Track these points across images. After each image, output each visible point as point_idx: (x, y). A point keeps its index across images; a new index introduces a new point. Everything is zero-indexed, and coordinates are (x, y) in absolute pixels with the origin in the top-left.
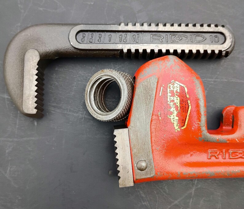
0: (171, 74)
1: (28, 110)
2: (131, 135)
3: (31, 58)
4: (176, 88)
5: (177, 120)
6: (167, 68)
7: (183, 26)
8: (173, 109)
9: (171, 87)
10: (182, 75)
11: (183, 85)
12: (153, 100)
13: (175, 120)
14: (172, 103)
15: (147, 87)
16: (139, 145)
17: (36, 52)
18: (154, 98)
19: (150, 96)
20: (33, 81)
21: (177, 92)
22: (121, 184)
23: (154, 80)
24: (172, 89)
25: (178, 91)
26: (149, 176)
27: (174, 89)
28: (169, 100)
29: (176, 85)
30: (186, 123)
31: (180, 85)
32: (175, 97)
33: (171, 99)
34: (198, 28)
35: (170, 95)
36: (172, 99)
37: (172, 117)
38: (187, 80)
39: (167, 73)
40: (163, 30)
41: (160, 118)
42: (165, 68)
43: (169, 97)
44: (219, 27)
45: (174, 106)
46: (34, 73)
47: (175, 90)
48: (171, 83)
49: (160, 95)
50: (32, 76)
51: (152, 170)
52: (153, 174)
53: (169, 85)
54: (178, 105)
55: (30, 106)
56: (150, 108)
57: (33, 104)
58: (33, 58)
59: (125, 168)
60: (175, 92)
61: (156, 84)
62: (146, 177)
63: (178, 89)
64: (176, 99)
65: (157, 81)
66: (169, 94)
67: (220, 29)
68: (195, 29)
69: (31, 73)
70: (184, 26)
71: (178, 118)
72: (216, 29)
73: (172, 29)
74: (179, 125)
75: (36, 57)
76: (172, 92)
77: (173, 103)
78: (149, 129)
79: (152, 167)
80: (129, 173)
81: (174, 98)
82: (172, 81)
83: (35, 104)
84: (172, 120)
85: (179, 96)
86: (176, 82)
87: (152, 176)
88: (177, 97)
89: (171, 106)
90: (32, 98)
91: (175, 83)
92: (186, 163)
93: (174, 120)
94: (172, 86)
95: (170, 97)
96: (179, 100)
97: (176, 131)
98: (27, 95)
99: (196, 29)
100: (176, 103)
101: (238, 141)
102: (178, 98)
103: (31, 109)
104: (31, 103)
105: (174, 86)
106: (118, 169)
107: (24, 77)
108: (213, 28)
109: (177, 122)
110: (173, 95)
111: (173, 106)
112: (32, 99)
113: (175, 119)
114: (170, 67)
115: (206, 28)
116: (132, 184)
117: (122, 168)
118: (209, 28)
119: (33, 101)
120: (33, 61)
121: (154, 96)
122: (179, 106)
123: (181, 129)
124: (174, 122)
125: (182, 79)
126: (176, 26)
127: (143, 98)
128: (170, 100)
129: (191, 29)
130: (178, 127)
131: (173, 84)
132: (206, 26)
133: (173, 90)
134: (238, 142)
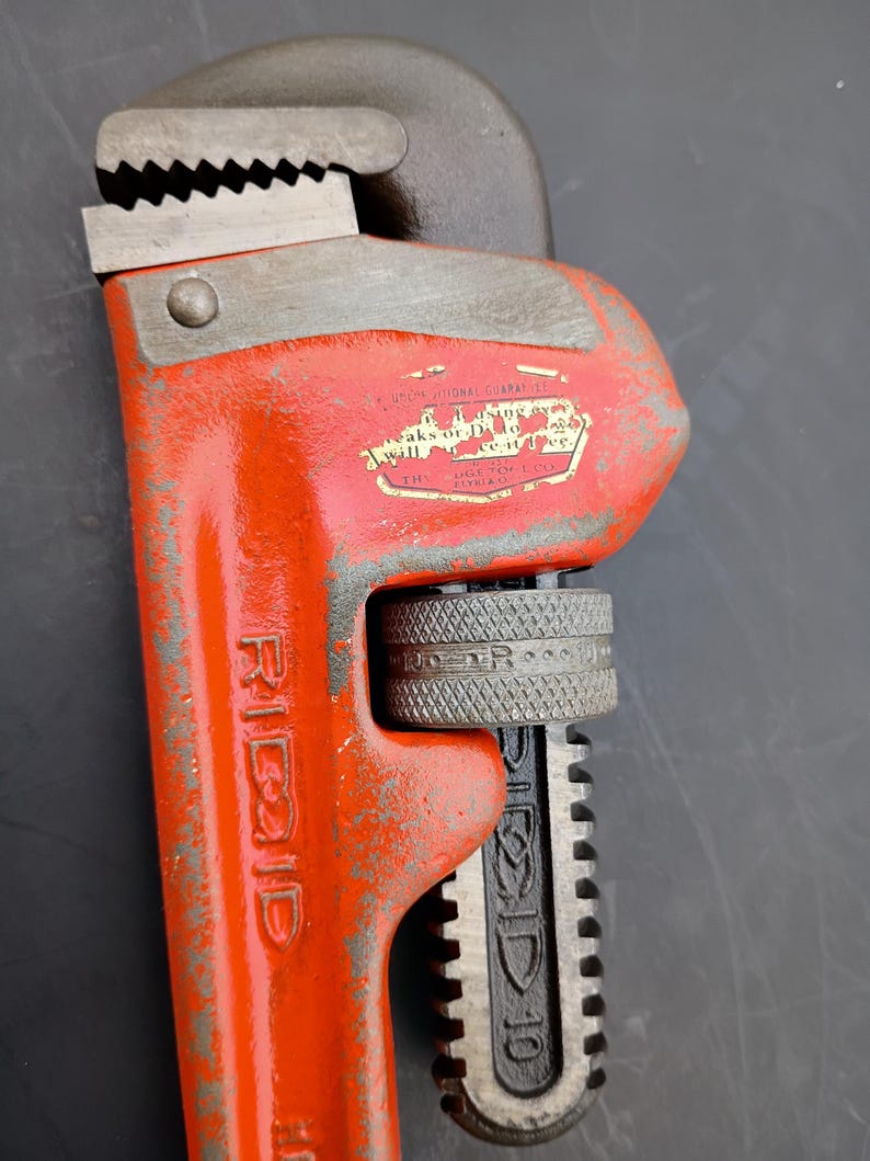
0: (616, 413)
1: (112, 132)
2: (329, 247)
3: (362, 135)
4: (559, 436)
5: (414, 455)
6: (640, 392)
7: (581, 869)
8: (462, 429)
9: (560, 414)
10: (619, 461)
11: (574, 465)
12: (498, 336)
13: (413, 444)
14: (488, 423)
15: (551, 307)
16: (289, 282)
17: (392, 157)
18: (507, 340)
19: (513, 321)
20: (250, 148)
21: (542, 441)
22: (100, 215)
23: (584, 333)
24: (553, 418)
25: (547, 449)
26: (143, 336)
27: (555, 429)
28: (503, 407)
29: (572, 435)
30: (405, 494)
31: (573, 452)
32: (517, 433)
33: (506, 419)
34: (573, 949)
35: (527, 414)
36: (508, 425)
37: (427, 428)
38: (601, 485)
39: (621, 392)
40: (551, 769)
41: (418, 374)
42: (638, 383)
43: (515, 406)
44: (586, 1059)
45: (477, 435)
46: (293, 150)
47: (549, 433)
48: (578, 412)
49: (521, 368)
50: (276, 144)
51: (172, 349)
52: (156, 358)
53: (568, 402)
54: (486, 452)
55: (132, 142)
56: (461, 322)
57: (141, 154)
58: (363, 143)
59: (175, 228)
60: (541, 433)
61: (568, 342)
62: (138, 326)
63: (557, 448)
64: (512, 441)
65: (579, 346)
66: (528, 407)
67: (578, 1066)
68: (571, 932)
69: (293, 137)
70: (581, 876)
71: (425, 457)
72: (573, 1047)
73: (559, 812)
74: (394, 462)
75: (370, 158)
76: (539, 420)
77: (491, 427)
78: (362, 324)
79: (188, 352)
80: (153, 249)
81: (515, 429)
82: (585, 416)
83: (144, 160)
84: (413, 430)
85: (525, 449)
86: (585, 437)
87: (148, 353)
88: (520, 445)
89: (476, 422)
90: (170, 147)
91: (579, 430)
92: (214, 525)
93: (416, 438)
94: (566, 417)
95: (515, 414)
96: (506, 452)
97: (366, 453)
98: (184, 124)
99: (568, 937)
100: (493, 443)
101: (340, 750)
102: (513, 447)
103: (117, 145)
104: (147, 142)
105: (567, 429)
106: (168, 199)
107: (271, 110)
108: (577, 1026)
109: (406, 454)
110: (527, 425)
111: (477, 430)
112: (165, 146)
113: (416, 442)
114: (647, 409)
115: (575, 989)
116: (99, 265)
117: (173, 213)
118: (579, 1009)
119: (158, 153)
120: (350, 144)
121: (516, 339)
122: (480, 454)
123: (374, 474)
124: (405, 439)
125: (602, 461)
126: (579, 833)
127: (499, 292)
128: (502, 414)
129: (568, 913)
130: (386, 460)
131: (574, 424)
132: (590, 988)
133: (549, 425)
134: (336, 750)
